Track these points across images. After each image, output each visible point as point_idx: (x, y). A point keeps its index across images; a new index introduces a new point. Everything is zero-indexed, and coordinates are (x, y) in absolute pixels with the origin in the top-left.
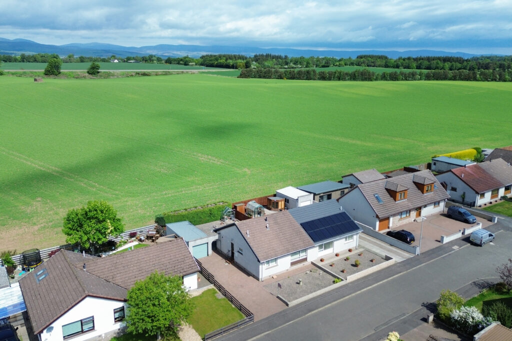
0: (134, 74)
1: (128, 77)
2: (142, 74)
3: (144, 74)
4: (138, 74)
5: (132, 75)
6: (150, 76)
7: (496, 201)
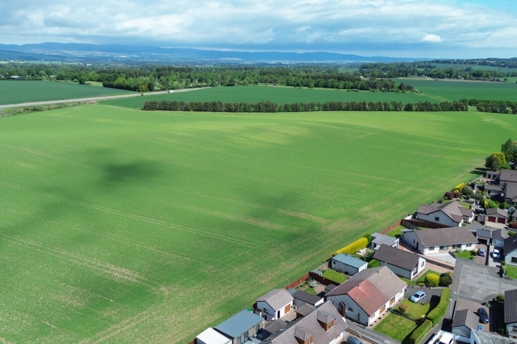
0: (22, 110)
1: (15, 114)
2: (31, 110)
3: (35, 110)
4: (28, 109)
5: (20, 112)
6: (41, 111)
7: (384, 315)
